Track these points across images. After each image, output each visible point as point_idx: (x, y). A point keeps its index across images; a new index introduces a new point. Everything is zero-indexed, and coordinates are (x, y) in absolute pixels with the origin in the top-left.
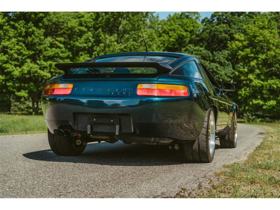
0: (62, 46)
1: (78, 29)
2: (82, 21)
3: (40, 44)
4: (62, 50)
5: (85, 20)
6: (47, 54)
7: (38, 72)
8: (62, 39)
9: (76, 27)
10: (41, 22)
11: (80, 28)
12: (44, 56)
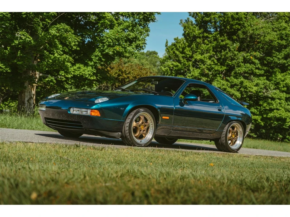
0: (257, 61)
1: (278, 42)
2: (283, 34)
3: (232, 59)
4: (257, 66)
5: (286, 33)
6: (239, 70)
7: (227, 90)
8: (258, 54)
9: (275, 41)
10: (235, 35)
11: (279, 41)
12: (235, 73)
